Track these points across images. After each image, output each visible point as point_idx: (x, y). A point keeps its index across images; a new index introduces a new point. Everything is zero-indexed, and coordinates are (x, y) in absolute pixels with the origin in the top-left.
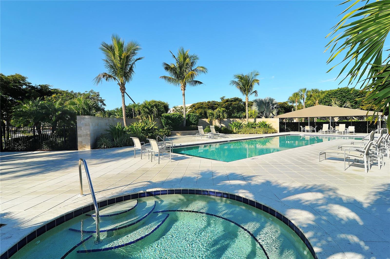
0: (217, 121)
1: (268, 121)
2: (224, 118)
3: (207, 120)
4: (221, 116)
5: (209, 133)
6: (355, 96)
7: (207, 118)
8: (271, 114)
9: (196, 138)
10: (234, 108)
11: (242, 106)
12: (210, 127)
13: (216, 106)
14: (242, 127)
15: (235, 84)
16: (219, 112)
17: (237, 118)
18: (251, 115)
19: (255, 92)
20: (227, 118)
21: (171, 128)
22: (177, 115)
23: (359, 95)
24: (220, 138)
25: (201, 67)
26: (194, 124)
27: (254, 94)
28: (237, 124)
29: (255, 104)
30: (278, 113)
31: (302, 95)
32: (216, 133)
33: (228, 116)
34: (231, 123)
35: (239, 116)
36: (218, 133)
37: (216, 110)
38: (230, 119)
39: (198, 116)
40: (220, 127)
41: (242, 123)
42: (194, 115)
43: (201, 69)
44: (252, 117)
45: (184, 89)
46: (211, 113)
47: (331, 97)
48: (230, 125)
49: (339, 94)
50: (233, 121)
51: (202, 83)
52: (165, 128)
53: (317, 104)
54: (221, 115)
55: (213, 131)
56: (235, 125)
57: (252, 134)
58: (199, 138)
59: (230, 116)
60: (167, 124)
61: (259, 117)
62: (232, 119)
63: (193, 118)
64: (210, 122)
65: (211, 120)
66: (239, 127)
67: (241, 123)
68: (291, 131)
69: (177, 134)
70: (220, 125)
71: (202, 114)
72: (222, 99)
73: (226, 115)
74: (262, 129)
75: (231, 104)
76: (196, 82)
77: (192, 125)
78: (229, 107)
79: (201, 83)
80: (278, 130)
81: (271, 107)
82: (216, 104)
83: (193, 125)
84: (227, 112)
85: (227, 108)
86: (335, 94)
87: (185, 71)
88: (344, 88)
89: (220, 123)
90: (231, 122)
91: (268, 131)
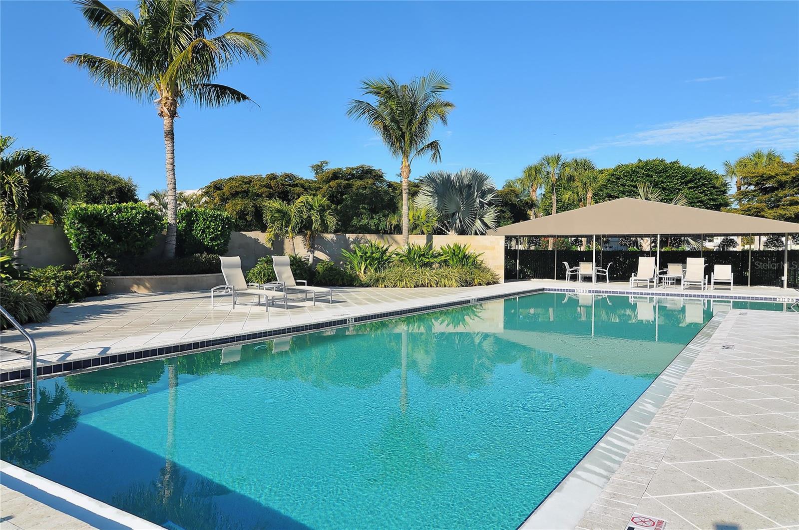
0: (299, 239)
1: (472, 244)
2: (325, 229)
3: (263, 238)
4: (316, 221)
5: (268, 286)
6: (682, 183)
7: (263, 229)
8: (478, 223)
9: (211, 307)
10: (360, 199)
11: (386, 193)
12: (271, 262)
13: (298, 189)
14: (389, 262)
15: (366, 114)
16: (310, 210)
17: (370, 232)
18: (417, 222)
19: (434, 145)
20: (335, 232)
21: (109, 264)
22: (134, 211)
23: (690, 181)
24: (311, 303)
25: (244, 35)
26: (210, 250)
27: (430, 153)
28: (372, 253)
29: (425, 188)
30: (499, 222)
31: (548, 174)
32: (298, 284)
33: (340, 223)
34: (350, 250)
35: (377, 225)
36: (303, 284)
37: (297, 201)
38: (347, 235)
39: (226, 221)
40: (311, 260)
41: (387, 250)
42: (212, 216)
43: (243, 40)
44: (418, 230)
45: (173, 114)
46: (278, 211)
47: (621, 185)
48: (348, 255)
49: (642, 177)
50: (357, 242)
51: (244, 97)
52: (83, 262)
53: (589, 201)
54: (313, 218)
55: (284, 276)
56: (365, 257)
57: (423, 286)
58: (224, 305)
59: (344, 227)
60: (89, 245)
61: (440, 232)
62: (351, 237)
63: (208, 228)
64: (272, 244)
65: (277, 236)
66: (379, 262)
67: (385, 248)
68: (533, 277)
69: (135, 288)
70: (311, 256)
71: (247, 214)
72: (318, 168)
73: (332, 221)
74: (455, 272)
75: (349, 186)
76: (222, 91)
77: (202, 253)
78: (342, 195)
79: (239, 96)
80: (501, 273)
81: (478, 201)
82: (296, 185)
83: (205, 254)
84: (336, 212)
85: (335, 198)
86: (631, 175)
87: (176, 39)
88: (654, 161)
89: (312, 248)
90: (352, 246)
91: (473, 276)
